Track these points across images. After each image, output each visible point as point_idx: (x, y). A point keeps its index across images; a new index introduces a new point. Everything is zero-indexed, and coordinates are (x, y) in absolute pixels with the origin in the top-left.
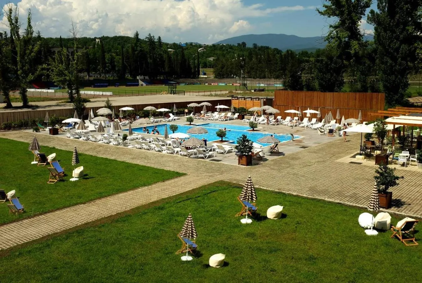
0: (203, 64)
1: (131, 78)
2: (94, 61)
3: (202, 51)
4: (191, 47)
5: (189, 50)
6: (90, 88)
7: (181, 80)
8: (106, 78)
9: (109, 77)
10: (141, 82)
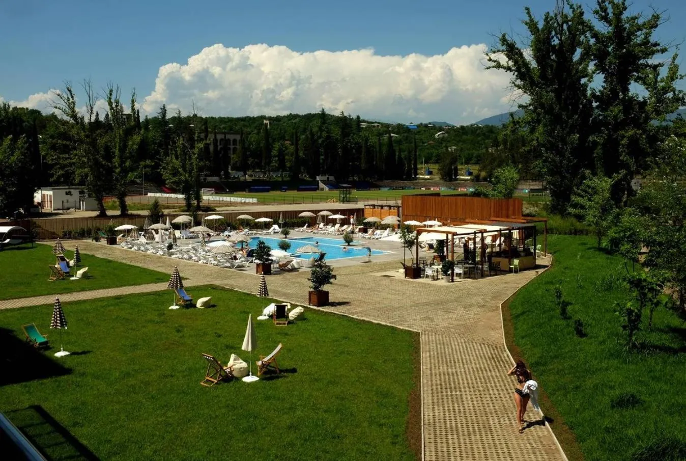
0: (436, 157)
1: (309, 179)
2: (258, 153)
3: (441, 136)
4: (425, 131)
5: (422, 134)
6: (244, 193)
7: (386, 182)
8: (270, 179)
9: (276, 176)
10: (321, 185)
